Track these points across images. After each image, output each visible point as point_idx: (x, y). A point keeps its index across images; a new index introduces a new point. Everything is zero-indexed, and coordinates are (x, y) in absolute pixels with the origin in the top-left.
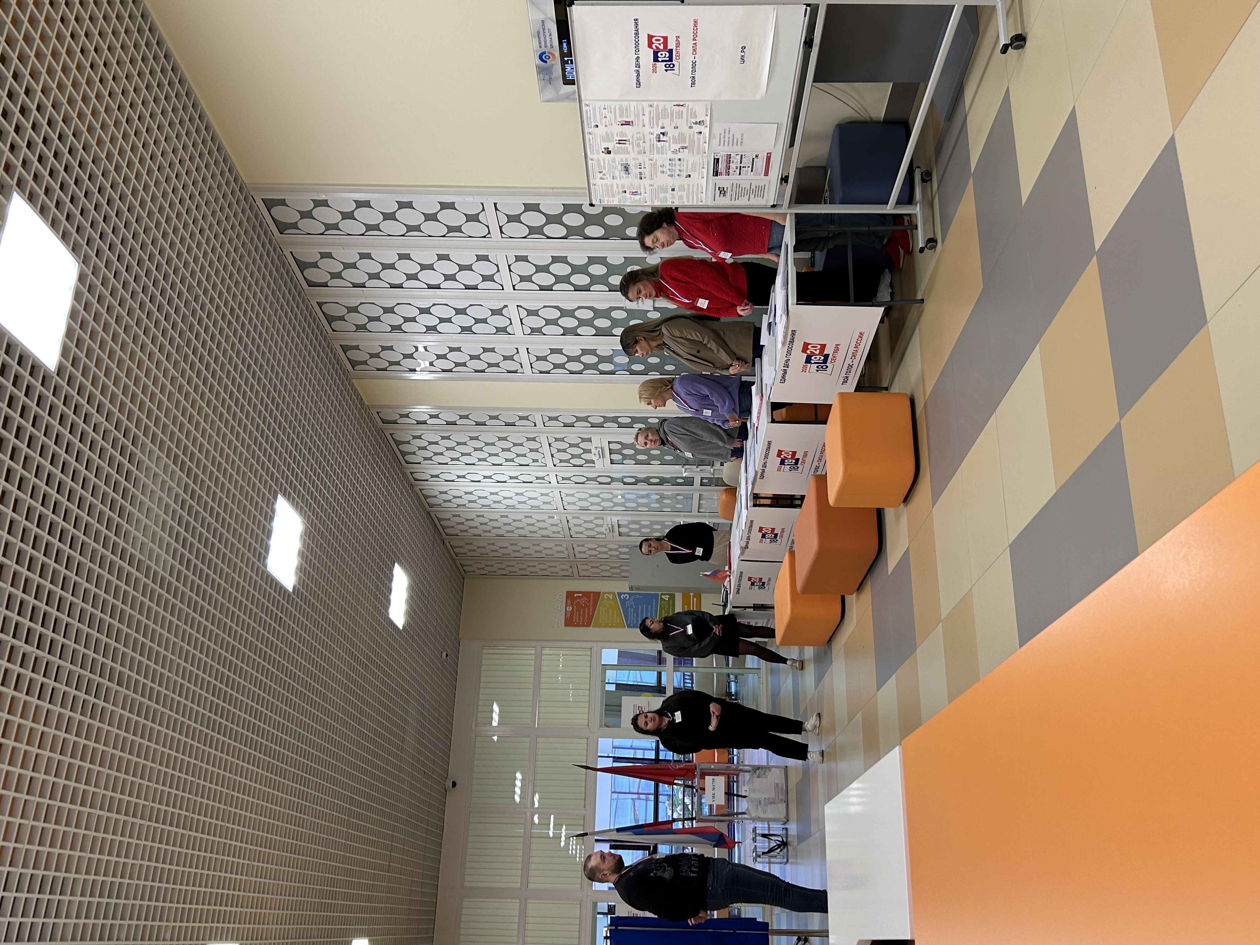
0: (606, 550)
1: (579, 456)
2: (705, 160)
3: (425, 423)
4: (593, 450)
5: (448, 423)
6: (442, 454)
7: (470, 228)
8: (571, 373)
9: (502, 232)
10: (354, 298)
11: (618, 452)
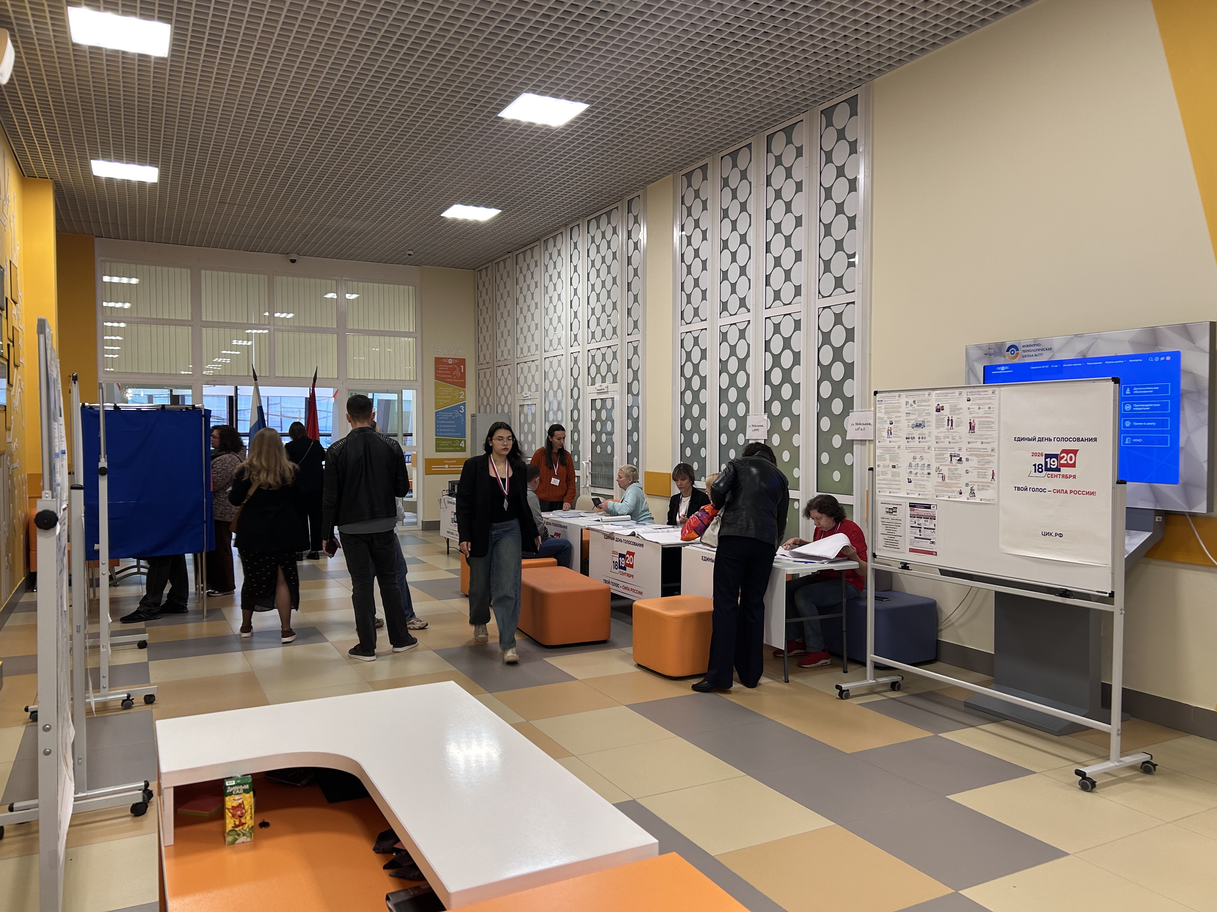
0: (506, 393)
1: (598, 371)
2: (928, 497)
3: (629, 237)
4: (605, 385)
5: (629, 259)
6: (598, 252)
7: (828, 281)
8: (682, 367)
9: (824, 308)
10: (756, 176)
11: (603, 406)
